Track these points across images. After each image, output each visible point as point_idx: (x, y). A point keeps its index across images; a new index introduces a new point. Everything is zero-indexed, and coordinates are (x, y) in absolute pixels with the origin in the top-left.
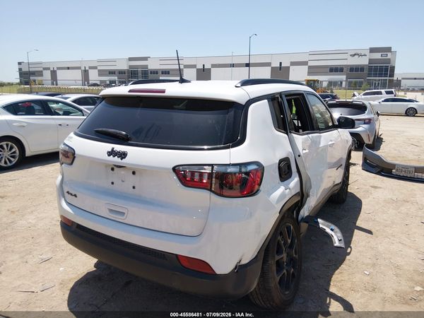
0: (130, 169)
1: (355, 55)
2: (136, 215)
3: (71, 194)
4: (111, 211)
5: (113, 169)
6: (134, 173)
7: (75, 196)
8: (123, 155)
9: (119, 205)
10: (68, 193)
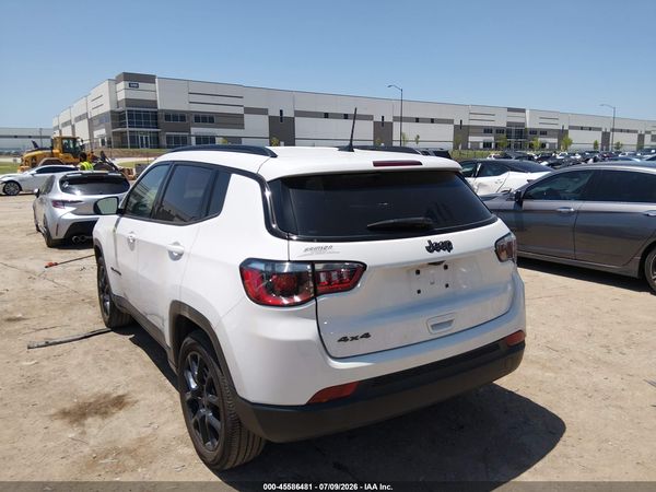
2: (465, 316)
3: (356, 338)
4: (433, 327)
5: (418, 272)
6: (446, 268)
7: (367, 336)
10: (345, 339)
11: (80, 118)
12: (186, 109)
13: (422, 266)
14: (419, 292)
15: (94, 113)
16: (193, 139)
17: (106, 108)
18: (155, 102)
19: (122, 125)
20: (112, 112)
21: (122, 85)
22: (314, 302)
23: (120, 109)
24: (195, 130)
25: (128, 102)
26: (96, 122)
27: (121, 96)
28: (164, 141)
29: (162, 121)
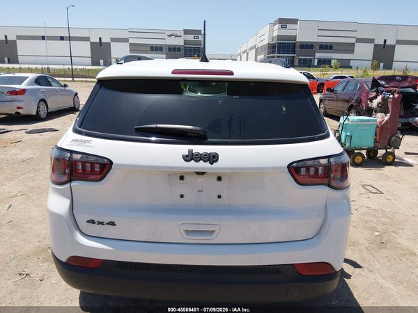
0: (213, 174)
1: (171, 35)
3: (102, 223)
4: (187, 232)
5: (182, 178)
6: (219, 179)
7: (113, 224)
8: (213, 158)
9: (203, 222)
10: (92, 222)
11: (251, 49)
12: (315, 41)
13: (188, 173)
14: (182, 196)
15: (259, 45)
16: (316, 61)
17: (266, 42)
18: (296, 36)
19: (273, 52)
20: (269, 44)
21: (277, 26)
22: (68, 185)
23: (274, 42)
24: (319, 55)
25: (279, 37)
26: (260, 51)
27: (276, 34)
28: (296, 63)
29: (297, 49)
